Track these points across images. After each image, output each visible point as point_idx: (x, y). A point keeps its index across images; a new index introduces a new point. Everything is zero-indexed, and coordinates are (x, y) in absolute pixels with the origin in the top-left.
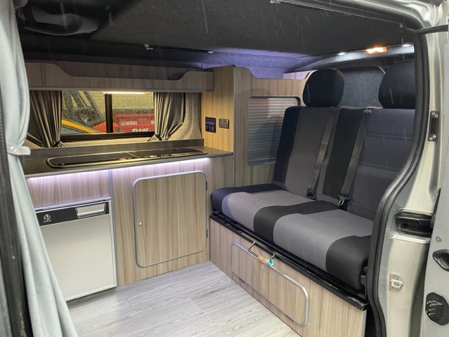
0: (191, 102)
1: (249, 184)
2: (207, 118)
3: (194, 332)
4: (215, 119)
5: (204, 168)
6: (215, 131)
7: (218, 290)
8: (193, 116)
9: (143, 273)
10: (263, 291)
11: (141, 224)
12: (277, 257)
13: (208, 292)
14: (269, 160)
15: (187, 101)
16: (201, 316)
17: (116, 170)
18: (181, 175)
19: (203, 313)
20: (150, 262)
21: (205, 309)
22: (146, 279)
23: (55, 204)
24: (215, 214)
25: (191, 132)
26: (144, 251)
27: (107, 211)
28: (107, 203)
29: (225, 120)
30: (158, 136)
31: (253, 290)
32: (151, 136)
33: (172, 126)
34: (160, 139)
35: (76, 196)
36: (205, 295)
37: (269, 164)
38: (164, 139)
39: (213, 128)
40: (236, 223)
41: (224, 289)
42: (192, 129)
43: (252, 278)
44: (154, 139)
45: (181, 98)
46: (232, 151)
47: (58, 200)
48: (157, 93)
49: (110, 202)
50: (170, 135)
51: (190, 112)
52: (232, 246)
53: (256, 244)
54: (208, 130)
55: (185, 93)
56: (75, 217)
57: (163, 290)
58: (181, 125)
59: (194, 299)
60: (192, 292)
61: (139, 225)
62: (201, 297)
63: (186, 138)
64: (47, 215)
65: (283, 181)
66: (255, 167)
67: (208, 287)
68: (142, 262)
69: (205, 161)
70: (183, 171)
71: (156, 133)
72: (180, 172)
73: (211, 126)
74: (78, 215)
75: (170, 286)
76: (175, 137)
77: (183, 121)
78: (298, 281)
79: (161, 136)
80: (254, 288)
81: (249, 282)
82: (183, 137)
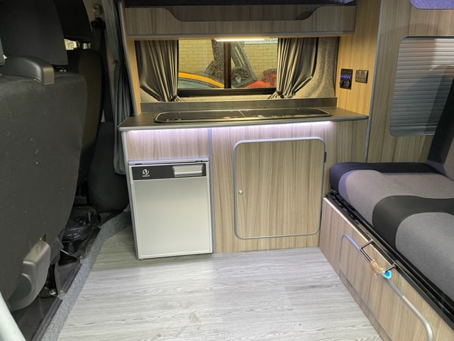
0: (325, 50)
1: (389, 161)
2: (342, 70)
3: (273, 330)
4: (351, 71)
5: (324, 134)
6: (350, 87)
7: (320, 287)
8: (326, 68)
9: (242, 245)
10: (373, 307)
11: (241, 192)
12: (397, 268)
13: (307, 285)
14: (427, 130)
15: (319, 49)
16: (288, 312)
17: (216, 128)
18: (292, 141)
19: (292, 310)
20: (250, 235)
21: (297, 305)
22: (245, 252)
23: (154, 160)
24: (332, 194)
25: (321, 88)
26: (243, 220)
27: (204, 174)
28: (204, 165)
29: (363, 71)
30: (280, 94)
31: (362, 300)
32: (272, 93)
33: (297, 81)
34: (282, 97)
35: (175, 154)
36: (302, 288)
37: (424, 135)
38: (286, 97)
39: (348, 83)
40: (354, 209)
41: (329, 287)
42: (322, 85)
43: (362, 285)
44: (275, 97)
45: (312, 44)
46: (368, 114)
47: (158, 156)
48: (282, 39)
49: (207, 164)
50: (294, 93)
51: (323, 63)
52: (343, 237)
53: (373, 243)
54: (342, 86)
55: (318, 38)
56: (172, 175)
57: (258, 268)
58: (310, 79)
59: (287, 289)
60: (289, 280)
61: (239, 193)
62: (297, 289)
63: (314, 96)
64: (146, 170)
65: (442, 161)
66: (401, 139)
67: (310, 279)
68: (241, 232)
69: (325, 125)
70: (296, 136)
71: (278, 89)
72: (292, 137)
73: (346, 80)
74: (176, 173)
75: (267, 266)
76: (301, 94)
77: (313, 75)
78: (421, 312)
79: (284, 94)
80: (363, 297)
81: (357, 288)
82: (310, 94)
